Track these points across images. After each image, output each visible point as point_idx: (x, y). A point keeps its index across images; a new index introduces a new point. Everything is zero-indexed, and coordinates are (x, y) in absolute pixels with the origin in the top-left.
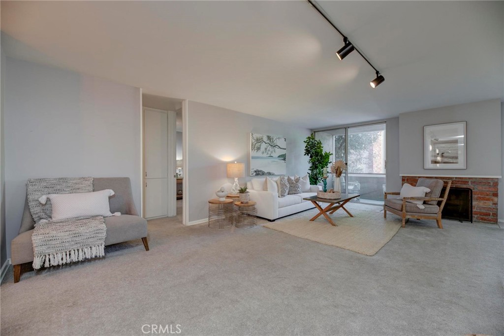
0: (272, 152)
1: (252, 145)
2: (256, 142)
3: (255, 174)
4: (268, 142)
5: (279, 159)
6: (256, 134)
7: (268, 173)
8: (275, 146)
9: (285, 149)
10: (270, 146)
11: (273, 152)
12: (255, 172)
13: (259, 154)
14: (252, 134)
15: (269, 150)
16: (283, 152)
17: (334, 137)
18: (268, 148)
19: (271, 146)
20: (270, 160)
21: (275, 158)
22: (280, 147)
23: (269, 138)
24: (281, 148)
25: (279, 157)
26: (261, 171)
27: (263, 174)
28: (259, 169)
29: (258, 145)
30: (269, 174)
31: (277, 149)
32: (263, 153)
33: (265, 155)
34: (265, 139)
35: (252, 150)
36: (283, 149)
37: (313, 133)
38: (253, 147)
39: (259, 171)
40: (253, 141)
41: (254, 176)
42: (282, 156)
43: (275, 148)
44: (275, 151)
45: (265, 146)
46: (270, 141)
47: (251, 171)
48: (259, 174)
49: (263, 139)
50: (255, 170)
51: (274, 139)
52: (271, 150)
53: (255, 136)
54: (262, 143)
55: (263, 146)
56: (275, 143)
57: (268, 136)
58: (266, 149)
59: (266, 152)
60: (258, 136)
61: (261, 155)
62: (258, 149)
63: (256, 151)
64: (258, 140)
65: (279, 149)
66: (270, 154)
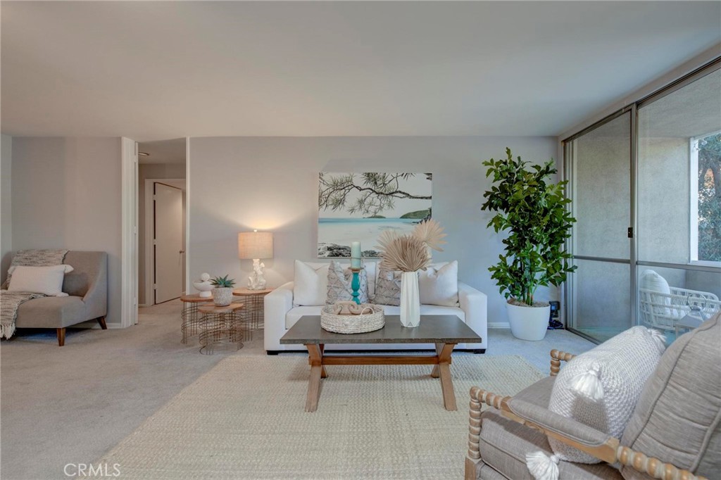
0: (381, 208)
1: (320, 197)
2: (331, 190)
3: (328, 253)
4: (369, 185)
5: (404, 222)
6: (330, 174)
7: (366, 252)
8: (391, 194)
9: (430, 198)
10: (374, 195)
11: (386, 207)
12: (329, 249)
13: (342, 212)
14: (321, 176)
15: (371, 204)
16: (423, 206)
17: (695, 143)
18: (368, 200)
19: (379, 194)
21: (391, 220)
22: (408, 195)
23: (371, 177)
24: (413, 197)
25: (404, 217)
26: (344, 248)
28: (342, 244)
29: (337, 195)
31: (396, 200)
32: (352, 210)
33: (359, 214)
34: (359, 180)
35: (320, 206)
36: (422, 198)
37: (561, 146)
38: (323, 200)
39: (340, 249)
40: (324, 188)
41: (324, 258)
42: (415, 214)
43: (390, 197)
44: (390, 205)
45: (360, 195)
46: (376, 183)
47: (319, 248)
48: (340, 254)
49: (351, 181)
50: (329, 246)
51: (390, 178)
52: (378, 203)
53: (329, 177)
54: (350, 190)
55: (353, 197)
56: (392, 185)
57: (369, 174)
58: (361, 202)
59: (361, 207)
60: (339, 176)
61: (348, 215)
62: (339, 202)
63: (333, 207)
64: (337, 186)
65: (407, 199)
66: (375, 213)
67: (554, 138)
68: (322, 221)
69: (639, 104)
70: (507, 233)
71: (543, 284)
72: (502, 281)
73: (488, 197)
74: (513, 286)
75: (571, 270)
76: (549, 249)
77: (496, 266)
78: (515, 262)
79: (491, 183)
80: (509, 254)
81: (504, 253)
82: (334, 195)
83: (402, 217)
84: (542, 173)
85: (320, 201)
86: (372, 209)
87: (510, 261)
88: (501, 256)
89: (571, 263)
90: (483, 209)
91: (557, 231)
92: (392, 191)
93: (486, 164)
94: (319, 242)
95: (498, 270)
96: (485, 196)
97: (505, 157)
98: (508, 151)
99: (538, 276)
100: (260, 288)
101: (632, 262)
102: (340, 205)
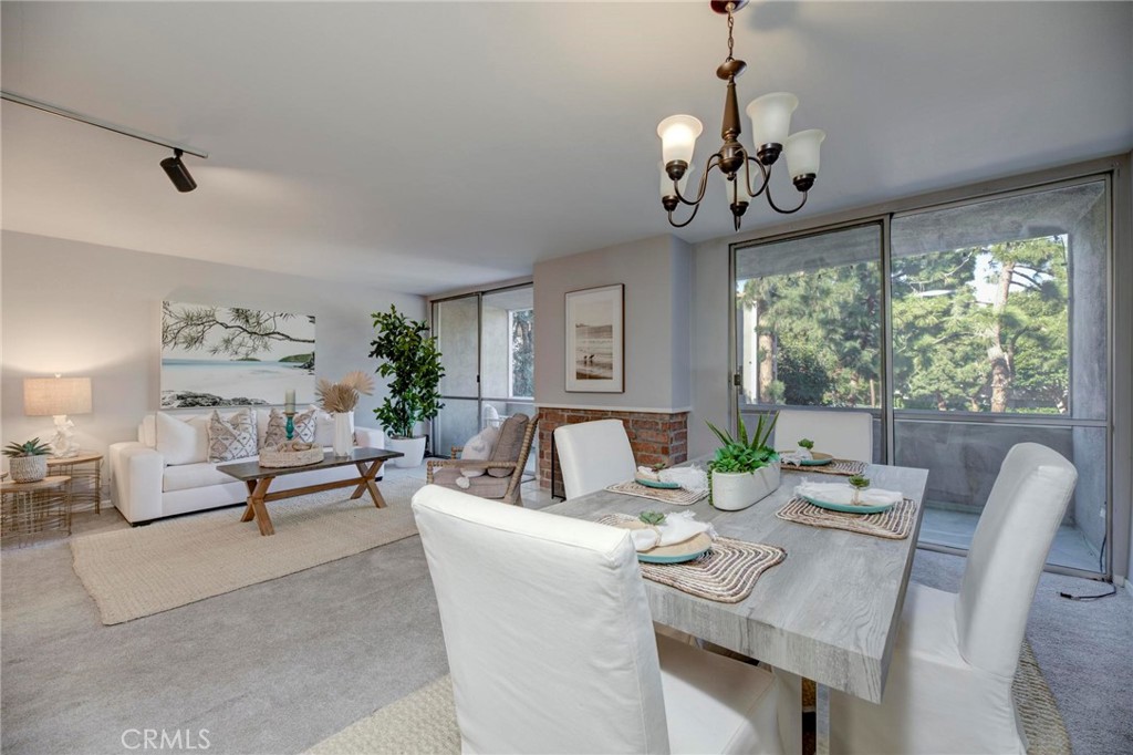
0: (254, 349)
1: (164, 332)
2: (182, 324)
3: (178, 402)
4: (238, 323)
6: (181, 305)
7: (234, 400)
8: (266, 335)
9: (314, 341)
10: (245, 334)
11: (261, 349)
12: (179, 397)
13: (199, 353)
14: (166, 305)
15: (241, 345)
16: (306, 349)
17: (511, 314)
18: (238, 340)
19: (251, 333)
20: (247, 368)
22: (288, 337)
23: (239, 313)
24: (294, 340)
25: (284, 360)
26: (203, 396)
27: (215, 403)
28: (199, 392)
29: (193, 331)
30: (244, 402)
31: (272, 342)
32: (215, 351)
33: (224, 356)
34: (224, 315)
35: (164, 343)
36: (304, 341)
37: (429, 305)
38: (168, 336)
39: (196, 397)
40: (171, 321)
41: (172, 409)
42: (297, 358)
43: (266, 338)
44: (265, 346)
45: (226, 333)
46: (247, 321)
47: (163, 396)
48: (198, 403)
49: (213, 316)
50: (180, 394)
51: (265, 317)
52: (251, 343)
53: (179, 308)
54: (211, 326)
55: (215, 335)
56: (269, 325)
57: (238, 310)
58: (228, 342)
59: (227, 348)
60: (194, 308)
61: (208, 357)
62: (193, 341)
63: (185, 345)
64: (190, 320)
65: (287, 341)
66: (247, 355)
67: (424, 297)
68: (167, 363)
69: (483, 293)
70: (392, 378)
71: (421, 420)
72: (387, 421)
73: (375, 346)
74: (396, 424)
75: (441, 407)
76: (424, 391)
77: (381, 407)
78: (398, 403)
79: (377, 333)
80: (394, 397)
81: (389, 396)
82: (187, 330)
83: (281, 361)
84: (419, 329)
85: (164, 338)
86: (243, 351)
87: (393, 403)
88: (385, 399)
89: (441, 401)
90: (371, 356)
91: (431, 378)
92: (268, 331)
93: (374, 316)
94: (163, 389)
95: (382, 411)
96: (372, 344)
97: (390, 312)
98: (393, 308)
99: (416, 414)
100: (72, 454)
101: (479, 399)
102: (197, 344)
